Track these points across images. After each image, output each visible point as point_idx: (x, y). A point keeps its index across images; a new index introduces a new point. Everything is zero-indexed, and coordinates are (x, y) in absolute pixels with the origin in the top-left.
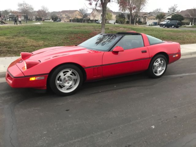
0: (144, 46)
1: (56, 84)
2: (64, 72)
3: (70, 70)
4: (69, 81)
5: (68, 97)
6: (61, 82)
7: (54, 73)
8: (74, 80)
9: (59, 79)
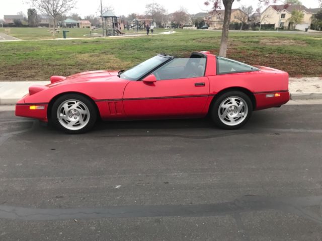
0: (204, 76)
1: (58, 117)
2: (69, 104)
3: (77, 102)
4: (77, 116)
5: (73, 136)
6: (64, 116)
7: (56, 103)
8: (83, 115)
9: (62, 110)
